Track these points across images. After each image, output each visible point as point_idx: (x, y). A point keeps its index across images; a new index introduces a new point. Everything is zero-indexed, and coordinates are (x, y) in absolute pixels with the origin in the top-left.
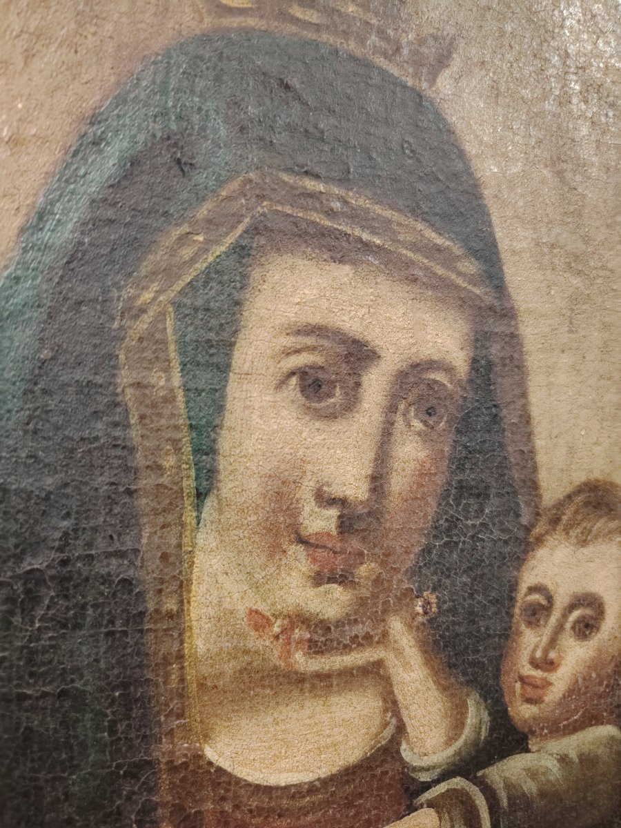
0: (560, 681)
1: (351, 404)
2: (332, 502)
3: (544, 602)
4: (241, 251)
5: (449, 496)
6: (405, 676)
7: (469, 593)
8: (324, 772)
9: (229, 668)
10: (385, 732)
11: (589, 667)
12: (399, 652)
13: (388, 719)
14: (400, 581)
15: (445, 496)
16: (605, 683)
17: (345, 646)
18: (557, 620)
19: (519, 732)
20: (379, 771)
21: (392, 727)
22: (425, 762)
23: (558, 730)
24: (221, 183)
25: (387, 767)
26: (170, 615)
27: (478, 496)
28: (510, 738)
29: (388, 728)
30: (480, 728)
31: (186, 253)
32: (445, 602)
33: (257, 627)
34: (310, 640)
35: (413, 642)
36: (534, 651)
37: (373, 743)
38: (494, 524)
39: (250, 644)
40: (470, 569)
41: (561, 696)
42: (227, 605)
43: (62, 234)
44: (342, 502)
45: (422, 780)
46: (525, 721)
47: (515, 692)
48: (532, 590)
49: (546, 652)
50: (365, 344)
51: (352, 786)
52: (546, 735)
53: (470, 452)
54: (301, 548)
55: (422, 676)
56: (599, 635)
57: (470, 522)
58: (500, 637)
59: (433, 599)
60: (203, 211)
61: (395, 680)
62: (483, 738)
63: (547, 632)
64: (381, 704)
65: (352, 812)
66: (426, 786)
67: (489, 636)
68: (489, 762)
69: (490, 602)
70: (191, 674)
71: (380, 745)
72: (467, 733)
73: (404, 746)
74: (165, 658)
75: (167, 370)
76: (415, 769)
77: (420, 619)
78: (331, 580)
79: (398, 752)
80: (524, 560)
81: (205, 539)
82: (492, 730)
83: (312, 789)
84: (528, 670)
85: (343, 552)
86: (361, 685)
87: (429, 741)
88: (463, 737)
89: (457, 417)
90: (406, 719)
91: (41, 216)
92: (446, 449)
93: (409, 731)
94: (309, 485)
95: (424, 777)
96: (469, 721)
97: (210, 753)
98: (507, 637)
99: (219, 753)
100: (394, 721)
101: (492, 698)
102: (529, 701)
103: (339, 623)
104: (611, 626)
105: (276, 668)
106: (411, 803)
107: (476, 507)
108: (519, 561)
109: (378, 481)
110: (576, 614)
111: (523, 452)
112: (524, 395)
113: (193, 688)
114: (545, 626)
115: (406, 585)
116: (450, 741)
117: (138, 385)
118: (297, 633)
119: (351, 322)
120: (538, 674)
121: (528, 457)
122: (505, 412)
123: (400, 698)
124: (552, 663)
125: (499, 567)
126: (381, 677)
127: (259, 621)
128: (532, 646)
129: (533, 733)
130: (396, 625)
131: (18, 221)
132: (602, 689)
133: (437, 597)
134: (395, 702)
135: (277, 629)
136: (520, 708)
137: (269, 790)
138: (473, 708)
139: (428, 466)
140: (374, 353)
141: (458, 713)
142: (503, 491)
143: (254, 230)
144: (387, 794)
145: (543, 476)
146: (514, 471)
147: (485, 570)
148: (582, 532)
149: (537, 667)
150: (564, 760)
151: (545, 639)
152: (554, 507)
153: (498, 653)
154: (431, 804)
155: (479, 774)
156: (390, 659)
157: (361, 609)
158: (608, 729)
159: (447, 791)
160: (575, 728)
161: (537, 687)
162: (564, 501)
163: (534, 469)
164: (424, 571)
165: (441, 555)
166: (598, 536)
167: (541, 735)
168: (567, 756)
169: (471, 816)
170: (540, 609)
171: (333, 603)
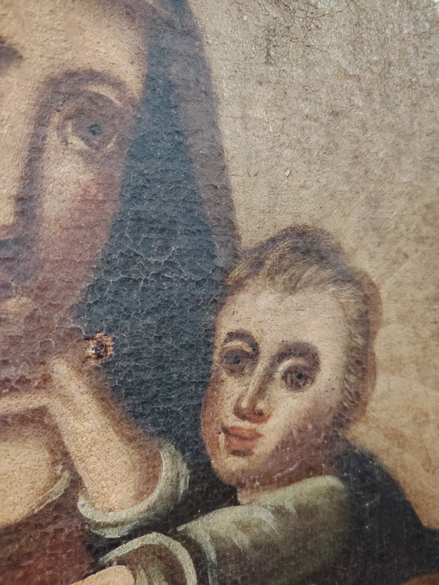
0: (272, 433)
3: (249, 350)
5: (123, 227)
6: (77, 425)
7: (156, 337)
10: (55, 486)
11: (305, 419)
12: (67, 399)
13: (59, 472)
14: (63, 320)
16: (323, 434)
18: (265, 369)
19: (225, 486)
20: (51, 529)
21: (65, 482)
22: (110, 518)
23: (271, 482)
25: (60, 524)
27: (162, 230)
28: (215, 491)
29: (59, 482)
30: (178, 482)
32: (124, 345)
35: (84, 389)
36: (239, 400)
37: (40, 498)
38: (183, 264)
40: (156, 310)
41: (274, 448)
45: (108, 536)
46: (233, 474)
47: (218, 445)
48: (232, 336)
49: (253, 402)
51: (17, 546)
52: (257, 487)
53: (148, 181)
55: (99, 426)
56: (314, 387)
57: (152, 260)
58: (197, 384)
59: (108, 341)
61: (64, 429)
62: (181, 492)
63: (253, 382)
64: (47, 455)
65: (20, 574)
66: (115, 543)
67: (184, 383)
69: (182, 346)
71: (50, 501)
72: (161, 487)
73: (81, 501)
76: (98, 525)
77: (93, 363)
79: (75, 508)
80: (223, 304)
82: (192, 483)
84: (232, 421)
86: (20, 435)
87: (113, 496)
88: (158, 491)
89: (130, 140)
90: (81, 473)
92: (118, 175)
93: (86, 485)
95: (112, 534)
96: (163, 474)
98: (206, 385)
100: (66, 474)
101: (191, 450)
102: (235, 453)
104: (328, 378)
106: (97, 561)
107: (159, 243)
108: (217, 305)
109: (26, 204)
110: (287, 364)
111: (216, 187)
112: (214, 125)
114: (250, 375)
115: (71, 325)
116: (140, 496)
120: (246, 425)
122: (190, 140)
123: (72, 449)
124: (261, 414)
125: (192, 310)
126: (46, 426)
128: (236, 396)
129: (242, 486)
130: (61, 369)
132: (319, 441)
133: (114, 339)
134: (66, 454)
136: (226, 461)
138: (168, 461)
139: (93, 191)
140: (13, 51)
141: (149, 466)
142: (194, 229)
144: (65, 552)
145: (240, 216)
146: (206, 207)
147: (175, 313)
148: (290, 279)
149: (243, 417)
150: (279, 511)
151: (251, 388)
152: (255, 250)
153: (195, 402)
154: (121, 561)
155: (181, 528)
156: (56, 406)
157: (13, 350)
158: (328, 481)
159: (142, 547)
160: (291, 480)
161: (245, 439)
162: (267, 244)
163: (231, 208)
164: (95, 309)
165: (116, 293)
166: (306, 285)
167: (252, 487)
168: (282, 507)
169: (172, 571)
170: (244, 357)
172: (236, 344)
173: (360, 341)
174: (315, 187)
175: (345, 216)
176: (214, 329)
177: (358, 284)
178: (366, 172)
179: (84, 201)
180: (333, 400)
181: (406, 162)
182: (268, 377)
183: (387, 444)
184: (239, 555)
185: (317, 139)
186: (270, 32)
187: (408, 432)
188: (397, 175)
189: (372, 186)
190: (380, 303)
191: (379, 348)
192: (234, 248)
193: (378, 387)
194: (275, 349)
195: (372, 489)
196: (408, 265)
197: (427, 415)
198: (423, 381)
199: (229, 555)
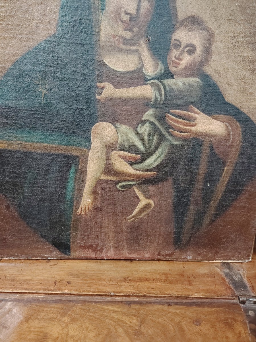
0: (183, 64)
3: (179, 44)
6: (144, 54)
8: (126, 70)
9: (108, 44)
10: (139, 65)
11: (191, 62)
12: (142, 48)
15: (153, 15)
16: (196, 67)
17: (131, 45)
18: (182, 49)
20: (138, 73)
21: (141, 65)
22: (148, 74)
23: (182, 76)
25: (140, 73)
26: (97, 32)
27: (161, 16)
28: (169, 74)
30: (162, 70)
32: (153, 39)
33: (113, 37)
34: (123, 42)
35: (145, 47)
37: (137, 67)
38: (165, 23)
39: (112, 40)
40: (159, 33)
41: (183, 68)
42: (107, 32)
44: (130, 14)
46: (173, 71)
47: (171, 64)
48: (175, 40)
49: (179, 55)
51: (132, 75)
54: (121, 23)
56: (194, 55)
57: (159, 22)
58: (167, 50)
61: (142, 54)
62: (162, 72)
64: (138, 59)
66: (149, 80)
67: (164, 49)
68: (164, 79)
69: (164, 41)
70: (101, 44)
72: (158, 70)
73: (143, 69)
74: (96, 40)
76: (146, 75)
77: (147, 42)
78: (127, 30)
81: (103, 18)
82: (165, 71)
83: (124, 73)
84: (174, 59)
85: (130, 24)
86: (134, 54)
87: (149, 70)
88: (157, 71)
90: (144, 64)
93: (145, 66)
94: (123, 10)
95: (148, 78)
96: (159, 68)
97: (104, 61)
99: (106, 61)
100: (141, 63)
101: (165, 64)
102: (174, 66)
103: (129, 40)
104: (198, 53)
105: (117, 46)
106: (145, 83)
107: (161, 19)
108: (172, 33)
110: (188, 48)
113: (101, 47)
114: (179, 50)
115: (144, 34)
116: (154, 71)
118: (121, 40)
120: (177, 61)
123: (143, 58)
124: (181, 59)
125: (167, 33)
126: (139, 53)
127: (114, 37)
128: (175, 54)
129: (176, 75)
130: (142, 42)
132: (195, 69)
133: (151, 38)
134: (141, 59)
135: (117, 39)
136: (172, 68)
137: (115, 71)
138: (160, 65)
139: (149, 8)
141: (156, 65)
142: (168, 16)
144: (140, 79)
145: (179, 13)
146: (171, 11)
147: (163, 33)
148: (190, 28)
149: (177, 59)
150: (184, 83)
151: (179, 53)
152: (182, 21)
153: (166, 53)
154: (150, 84)
155: (162, 81)
156: (140, 50)
157: (134, 38)
158: (197, 79)
159: (154, 82)
160: (187, 77)
161: (177, 64)
162: (185, 20)
163: (177, 11)
164: (148, 31)
165: (152, 28)
166: (194, 30)
167: (178, 76)
168: (185, 83)
169: (159, 90)
170: (177, 45)
171: (128, 35)
172: (176, 42)
173: (208, 45)
174: (198, 6)
175: (206, 13)
176: (171, 38)
177: (208, 31)
178: (212, 2)
179: (148, 10)
180: (200, 59)
183: (215, 74)
187: (222, 73)
188: (222, 2)
189: (214, 5)
190: (214, 36)
191: (213, 48)
192: (177, 20)
193: (212, 58)
194: (185, 44)
195: (210, 86)
196: (224, 27)
197: (228, 69)
198: (228, 59)
199: (171, 90)
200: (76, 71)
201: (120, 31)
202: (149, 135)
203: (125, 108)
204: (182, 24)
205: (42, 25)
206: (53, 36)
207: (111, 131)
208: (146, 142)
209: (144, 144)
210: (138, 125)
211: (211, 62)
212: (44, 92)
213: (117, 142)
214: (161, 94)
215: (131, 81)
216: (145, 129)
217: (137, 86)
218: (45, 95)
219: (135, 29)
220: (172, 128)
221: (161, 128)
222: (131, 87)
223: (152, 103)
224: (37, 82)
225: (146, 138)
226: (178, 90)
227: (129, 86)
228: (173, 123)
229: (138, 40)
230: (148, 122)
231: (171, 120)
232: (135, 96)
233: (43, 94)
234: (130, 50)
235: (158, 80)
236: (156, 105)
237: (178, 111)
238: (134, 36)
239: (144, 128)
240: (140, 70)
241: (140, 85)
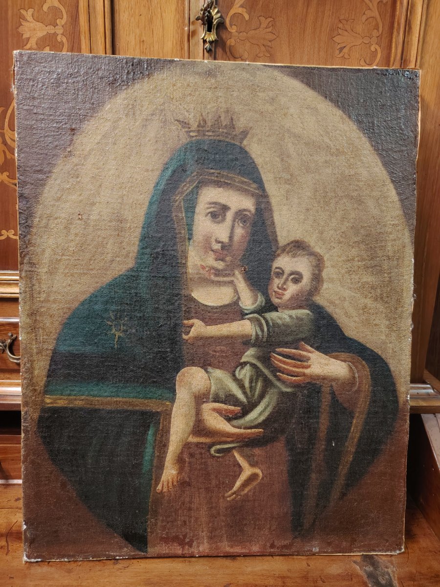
0: (288, 295)
1: (224, 220)
2: (219, 242)
4: (197, 187)
6: (240, 285)
7: (257, 267)
8: (219, 304)
9: (197, 277)
10: (235, 298)
11: (298, 292)
12: (238, 279)
13: (235, 295)
14: (237, 262)
15: (249, 242)
17: (224, 276)
18: (286, 277)
20: (233, 307)
22: (246, 308)
23: (288, 308)
24: (192, 173)
25: (236, 307)
26: (184, 264)
27: (259, 242)
28: (272, 307)
30: (262, 302)
31: (185, 188)
32: (250, 268)
34: (215, 273)
35: (241, 277)
37: (231, 300)
38: (264, 250)
39: (201, 272)
40: (257, 261)
41: (288, 299)
42: (196, 263)
43: (162, 187)
44: (222, 242)
46: (277, 303)
47: (273, 295)
48: (276, 268)
49: (282, 285)
50: (227, 206)
51: (227, 310)
52: (284, 308)
53: (256, 232)
54: (212, 252)
55: (244, 286)
56: (301, 284)
57: (257, 249)
58: (267, 279)
60: (188, 180)
61: (237, 285)
62: (263, 305)
63: (282, 281)
64: (233, 291)
65: (227, 316)
66: (247, 314)
67: (264, 279)
69: (264, 270)
70: (188, 277)
71: (233, 301)
72: (258, 303)
73: (240, 302)
74: (183, 273)
75: (182, 213)
76: (243, 309)
77: (243, 272)
78: (220, 260)
79: (239, 304)
80: (274, 260)
81: (191, 248)
82: (266, 303)
83: (216, 308)
84: (276, 289)
85: (222, 254)
86: (228, 286)
87: (247, 303)
88: (257, 304)
89: (252, 223)
90: (240, 296)
91: (157, 184)
92: (249, 231)
93: (241, 299)
94: (213, 238)
95: (246, 312)
96: (259, 300)
97: (193, 295)
99: (195, 295)
100: (237, 296)
101: (266, 295)
102: (277, 298)
103: (222, 270)
104: (306, 282)
105: (207, 278)
106: (243, 318)
107: (258, 246)
108: (272, 260)
109: (231, 237)
110: (292, 276)
112: (272, 217)
113: (189, 280)
114: (282, 278)
115: (239, 263)
116: (253, 304)
117: (176, 216)
118: (212, 271)
119: (223, 201)
120: (280, 291)
121: (274, 233)
122: (266, 221)
123: (238, 290)
124: (285, 289)
125: (266, 261)
126: (233, 285)
127: (203, 268)
128: (277, 283)
129: (279, 307)
130: (237, 272)
131: (153, 185)
132: (303, 299)
133: (248, 267)
135: (207, 270)
136: (275, 299)
137: (206, 306)
138: (260, 297)
139: (244, 234)
140: (229, 208)
141: (255, 297)
142: (267, 242)
143: (199, 183)
144: (236, 313)
145: (279, 238)
146: (270, 237)
147: (262, 261)
148: (294, 254)
149: (280, 289)
150: (290, 316)
151: (282, 282)
152: (283, 246)
153: (267, 283)
154: (248, 319)
155: (263, 314)
156: (235, 281)
157: (227, 268)
158: (306, 311)
159: (253, 317)
161: (280, 295)
162: (287, 245)
163: (276, 236)
164: (244, 260)
165: (248, 257)
167: (282, 308)
169: (261, 326)
170: (280, 273)
171: (220, 265)
172: (277, 270)
173: (317, 272)
174: (301, 230)
175: (311, 237)
177: (316, 256)
178: (318, 224)
179: (242, 237)
180: (308, 288)
181: (333, 220)
182: (287, 280)
184: (279, 326)
185: (302, 217)
186: (288, 191)
187: (337, 302)
190: (324, 261)
194: (289, 272)
196: (335, 250)
199: (275, 325)
200: (157, 308)
201: (211, 261)
202: (251, 382)
203: (218, 348)
204: (283, 250)
205: (118, 259)
206: (132, 270)
207: (202, 377)
208: (248, 391)
209: (245, 393)
210: (236, 368)
211: (322, 291)
212: (118, 334)
213: (210, 391)
214: (262, 331)
215: (225, 317)
216: (245, 374)
217: (233, 322)
218: (119, 337)
219: (228, 259)
220: (280, 371)
221: (266, 372)
222: (225, 323)
223: (252, 341)
224: (109, 323)
225: (247, 385)
226: (283, 324)
227: (223, 323)
228: (280, 364)
229: (232, 270)
230: (248, 365)
231: (277, 360)
232: (231, 334)
233: (117, 336)
234: (223, 282)
235: (259, 314)
236: (257, 343)
237: (285, 350)
238: (228, 266)
239: (244, 371)
240: (236, 303)
241: (236, 320)
